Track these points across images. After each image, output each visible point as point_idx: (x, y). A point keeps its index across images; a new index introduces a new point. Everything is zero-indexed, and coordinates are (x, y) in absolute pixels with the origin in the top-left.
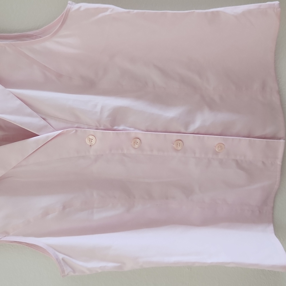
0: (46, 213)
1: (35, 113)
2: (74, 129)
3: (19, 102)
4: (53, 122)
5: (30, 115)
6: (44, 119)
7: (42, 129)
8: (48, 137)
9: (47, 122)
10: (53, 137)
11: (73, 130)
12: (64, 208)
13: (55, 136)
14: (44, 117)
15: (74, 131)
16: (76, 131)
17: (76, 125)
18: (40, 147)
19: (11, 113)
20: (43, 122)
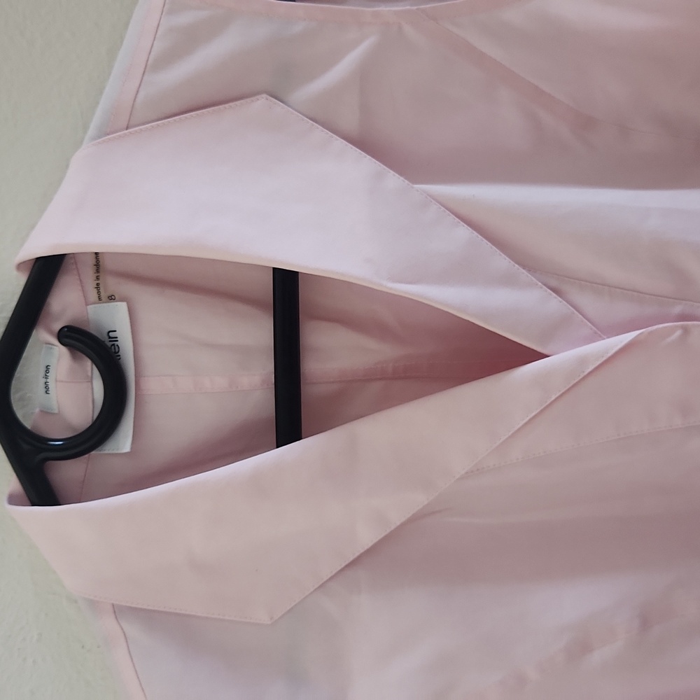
0: (580, 647)
1: (524, 271)
2: (677, 326)
3: (464, 232)
4: (588, 302)
5: (507, 281)
6: (556, 291)
7: (556, 329)
8: (582, 361)
9: (568, 302)
10: (604, 359)
11: (673, 330)
12: (645, 623)
13: (609, 355)
14: (554, 283)
15: (678, 333)
16: (686, 331)
17: (677, 309)
18: (553, 398)
19: (444, 277)
20: (555, 305)
